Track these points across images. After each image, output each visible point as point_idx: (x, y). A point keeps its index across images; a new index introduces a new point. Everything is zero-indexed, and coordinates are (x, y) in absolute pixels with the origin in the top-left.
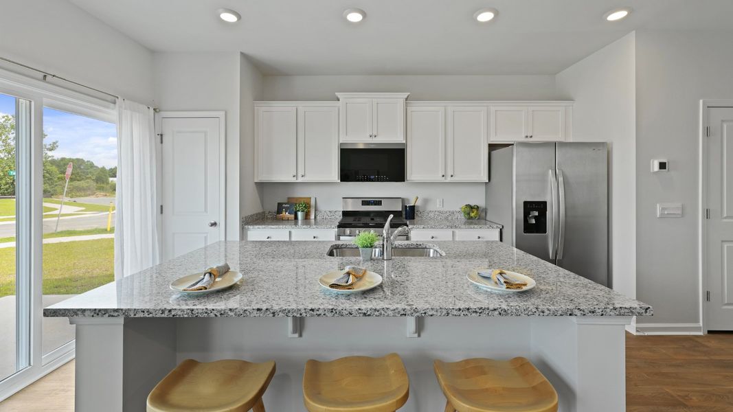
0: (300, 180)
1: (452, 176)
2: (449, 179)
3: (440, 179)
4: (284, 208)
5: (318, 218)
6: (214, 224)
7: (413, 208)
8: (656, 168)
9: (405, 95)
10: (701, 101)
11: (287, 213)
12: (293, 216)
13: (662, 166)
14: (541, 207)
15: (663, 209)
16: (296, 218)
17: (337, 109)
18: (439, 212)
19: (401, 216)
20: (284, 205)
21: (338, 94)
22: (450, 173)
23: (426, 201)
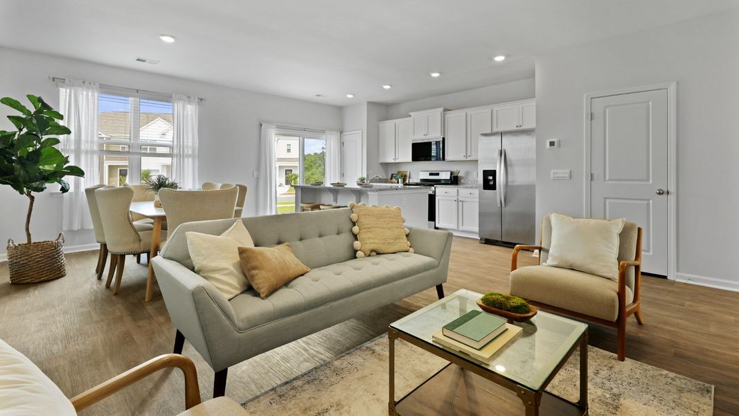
0: (397, 161)
1: (470, 156)
2: (468, 158)
8: (547, 146)
9: (442, 109)
10: (585, 94)
11: (394, 180)
13: (552, 143)
14: (493, 173)
15: (556, 173)
16: (398, 182)
17: (410, 122)
20: (394, 175)
22: (469, 154)
23: (467, 173)
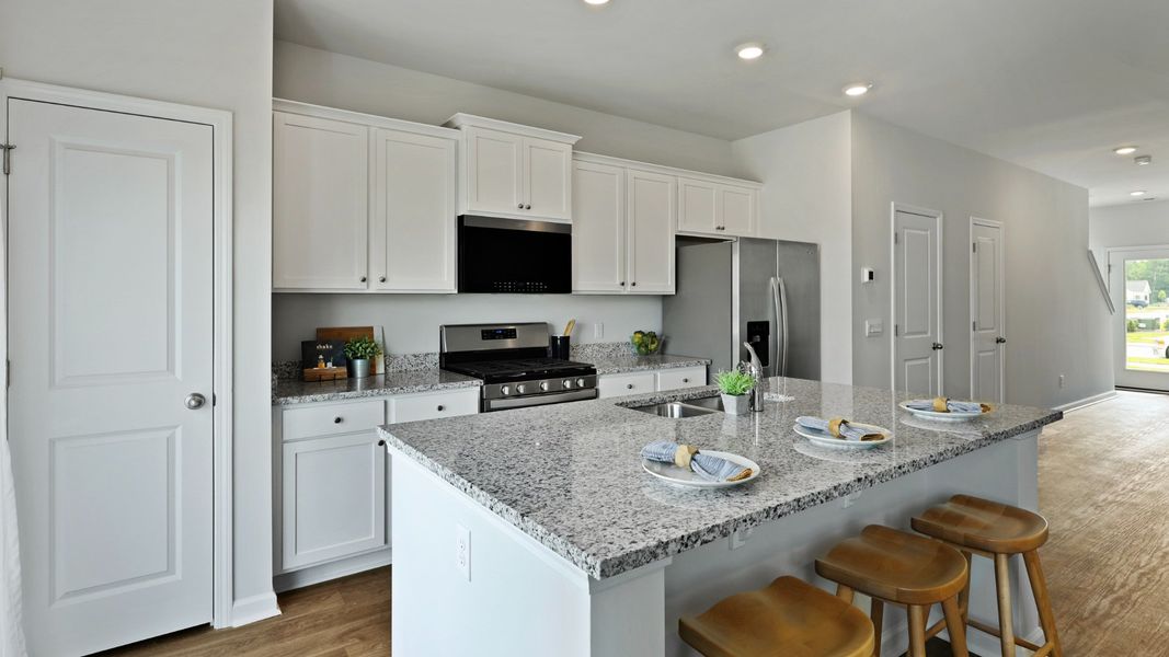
0: (375, 287)
1: (634, 284)
2: (628, 290)
3: (615, 288)
4: (320, 352)
5: (390, 370)
6: (199, 401)
7: (566, 340)
8: (866, 278)
9: (574, 139)
10: (893, 204)
11: (330, 365)
12: (344, 370)
13: (871, 275)
14: (764, 330)
15: (871, 327)
16: (351, 373)
17: (453, 144)
18: (600, 346)
19: (546, 355)
20: (319, 347)
21: (461, 118)
23: (580, 327)
